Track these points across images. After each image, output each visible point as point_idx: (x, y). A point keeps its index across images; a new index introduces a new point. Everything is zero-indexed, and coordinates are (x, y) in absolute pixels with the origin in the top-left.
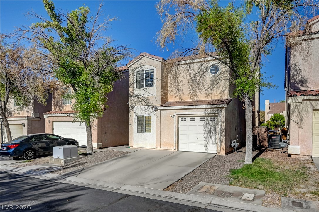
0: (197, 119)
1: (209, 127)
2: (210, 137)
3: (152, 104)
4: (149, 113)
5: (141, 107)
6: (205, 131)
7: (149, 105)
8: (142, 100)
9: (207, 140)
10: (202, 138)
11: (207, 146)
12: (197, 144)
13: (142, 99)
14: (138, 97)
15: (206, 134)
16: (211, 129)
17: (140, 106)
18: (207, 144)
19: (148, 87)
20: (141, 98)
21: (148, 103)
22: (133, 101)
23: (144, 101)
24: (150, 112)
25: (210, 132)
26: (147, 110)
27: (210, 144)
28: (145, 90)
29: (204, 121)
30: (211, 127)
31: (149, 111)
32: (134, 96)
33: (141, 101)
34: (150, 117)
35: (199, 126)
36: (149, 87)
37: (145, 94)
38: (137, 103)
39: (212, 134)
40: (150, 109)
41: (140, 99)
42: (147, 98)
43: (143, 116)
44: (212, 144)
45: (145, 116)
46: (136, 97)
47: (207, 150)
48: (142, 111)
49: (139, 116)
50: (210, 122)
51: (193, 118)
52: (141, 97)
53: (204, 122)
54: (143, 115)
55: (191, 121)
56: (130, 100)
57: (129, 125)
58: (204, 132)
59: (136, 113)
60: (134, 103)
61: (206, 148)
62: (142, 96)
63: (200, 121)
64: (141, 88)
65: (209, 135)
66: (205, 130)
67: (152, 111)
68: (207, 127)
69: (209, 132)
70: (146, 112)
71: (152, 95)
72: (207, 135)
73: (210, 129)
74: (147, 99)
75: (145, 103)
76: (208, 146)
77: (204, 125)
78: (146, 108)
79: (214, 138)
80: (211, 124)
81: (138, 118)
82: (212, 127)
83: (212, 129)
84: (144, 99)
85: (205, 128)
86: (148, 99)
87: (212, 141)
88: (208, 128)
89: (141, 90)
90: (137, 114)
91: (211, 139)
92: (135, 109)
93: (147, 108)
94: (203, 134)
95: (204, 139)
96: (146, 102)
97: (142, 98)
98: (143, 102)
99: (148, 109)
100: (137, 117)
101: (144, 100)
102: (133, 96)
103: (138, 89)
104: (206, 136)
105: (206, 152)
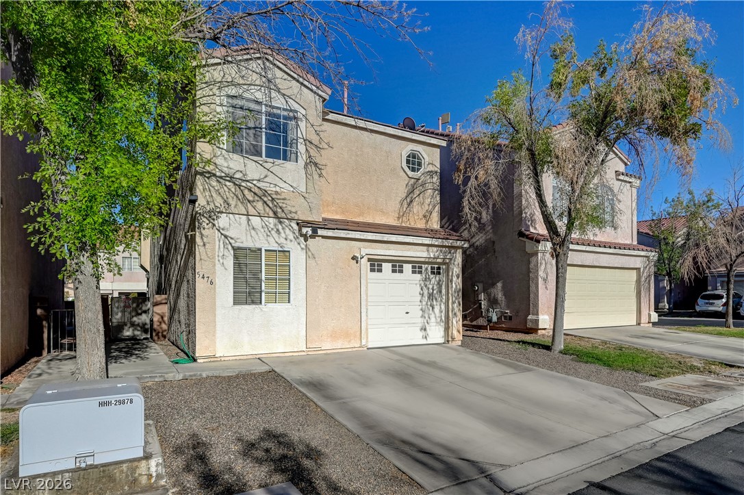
0: (408, 268)
1: (431, 287)
2: (431, 308)
3: (293, 215)
4: (282, 240)
5: (249, 220)
6: (423, 295)
7: (284, 215)
8: (257, 198)
9: (427, 316)
10: (416, 312)
11: (425, 330)
12: (407, 326)
13: (255, 193)
14: (235, 184)
15: (424, 303)
16: (433, 290)
17: (248, 215)
18: (426, 324)
19: (278, 162)
20: (250, 190)
21: (279, 210)
22: (214, 195)
23: (265, 202)
24: (287, 239)
25: (431, 296)
26: (273, 232)
27: (431, 324)
28: (265, 164)
29: (420, 272)
30: (433, 287)
31: (283, 235)
32: (221, 177)
33: (251, 199)
34: (282, 254)
35: (410, 284)
36: (282, 161)
37: (265, 180)
38: (233, 202)
39: (435, 303)
40: (283, 229)
41: (246, 192)
42: (277, 193)
43: (260, 250)
44: (434, 324)
45: (266, 250)
46: (228, 183)
47: (426, 337)
48: (253, 232)
49: (239, 248)
50: (432, 276)
51: (397, 266)
52: (249, 184)
53: (419, 275)
54: (258, 246)
55: (394, 271)
56: (204, 189)
57: (198, 279)
58: (419, 298)
59: (226, 237)
60: (219, 201)
61: (423, 333)
62: (255, 182)
63: (414, 272)
64: (250, 157)
65: (429, 303)
66: (421, 292)
67: (291, 236)
68: (426, 286)
69: (429, 298)
70: (271, 239)
71: (292, 189)
72: (427, 304)
73: (431, 291)
74: (274, 196)
75: (267, 209)
76: (428, 328)
77: (421, 282)
78: (272, 226)
79: (438, 311)
80: (434, 280)
81: (236, 257)
82: (435, 287)
83: (435, 292)
84: (265, 195)
85: (422, 289)
86: (279, 197)
87: (435, 317)
88: (428, 288)
89: (250, 164)
90: (232, 241)
91: (433, 314)
92: (223, 221)
93: (275, 225)
94: (419, 303)
95: (421, 312)
96: (271, 205)
97: (256, 190)
98: (260, 205)
99: (278, 230)
100: (232, 252)
101: (265, 199)
102: (214, 175)
103: (235, 156)
104: (424, 307)
105: (424, 342)
